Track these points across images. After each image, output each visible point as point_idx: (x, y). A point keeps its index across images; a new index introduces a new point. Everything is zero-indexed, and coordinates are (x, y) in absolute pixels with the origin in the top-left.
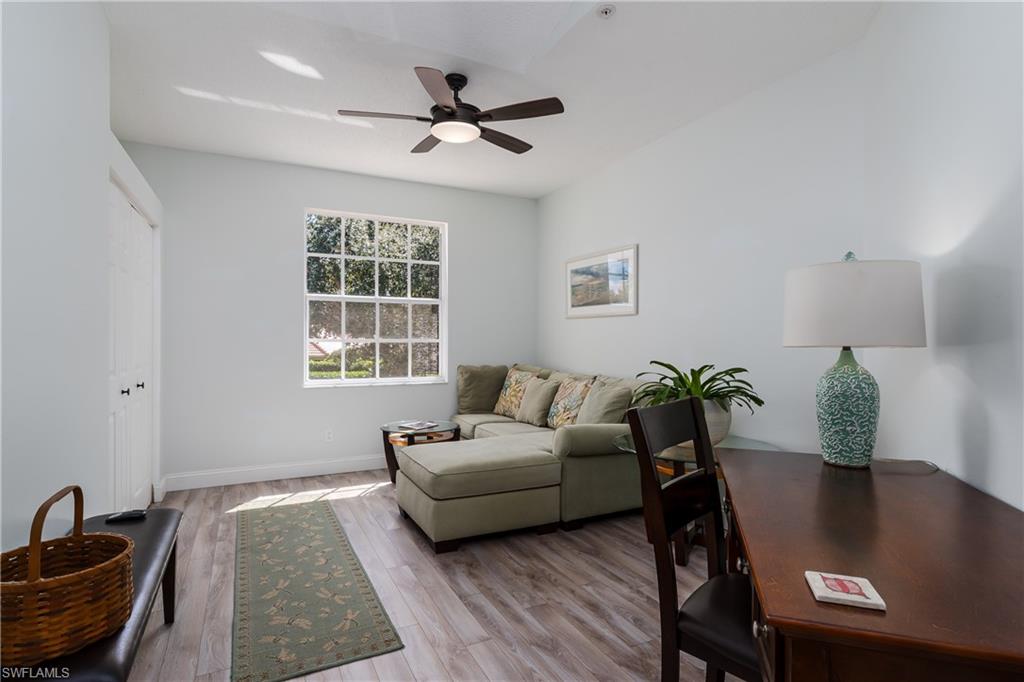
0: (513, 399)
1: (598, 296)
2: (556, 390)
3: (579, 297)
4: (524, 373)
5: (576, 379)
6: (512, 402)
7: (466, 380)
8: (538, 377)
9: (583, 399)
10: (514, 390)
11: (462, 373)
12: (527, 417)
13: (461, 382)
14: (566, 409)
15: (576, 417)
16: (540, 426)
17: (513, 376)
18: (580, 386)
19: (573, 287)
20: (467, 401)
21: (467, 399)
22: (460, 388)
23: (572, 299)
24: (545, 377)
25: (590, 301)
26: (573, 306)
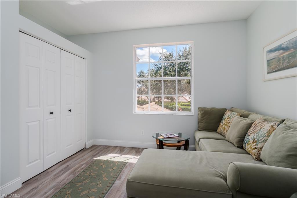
0: (226, 127)
1: (288, 63)
2: (249, 126)
3: (272, 66)
4: (233, 113)
5: (266, 120)
6: (225, 128)
7: (202, 114)
8: (241, 116)
9: (269, 136)
10: (227, 122)
11: (200, 111)
12: (231, 140)
13: (200, 115)
14: (254, 141)
15: (261, 148)
16: (238, 147)
17: (228, 114)
18: (267, 126)
19: (268, 61)
20: (202, 125)
21: (202, 124)
22: (199, 118)
23: (267, 69)
24: (245, 116)
25: (281, 67)
26: (268, 73)
